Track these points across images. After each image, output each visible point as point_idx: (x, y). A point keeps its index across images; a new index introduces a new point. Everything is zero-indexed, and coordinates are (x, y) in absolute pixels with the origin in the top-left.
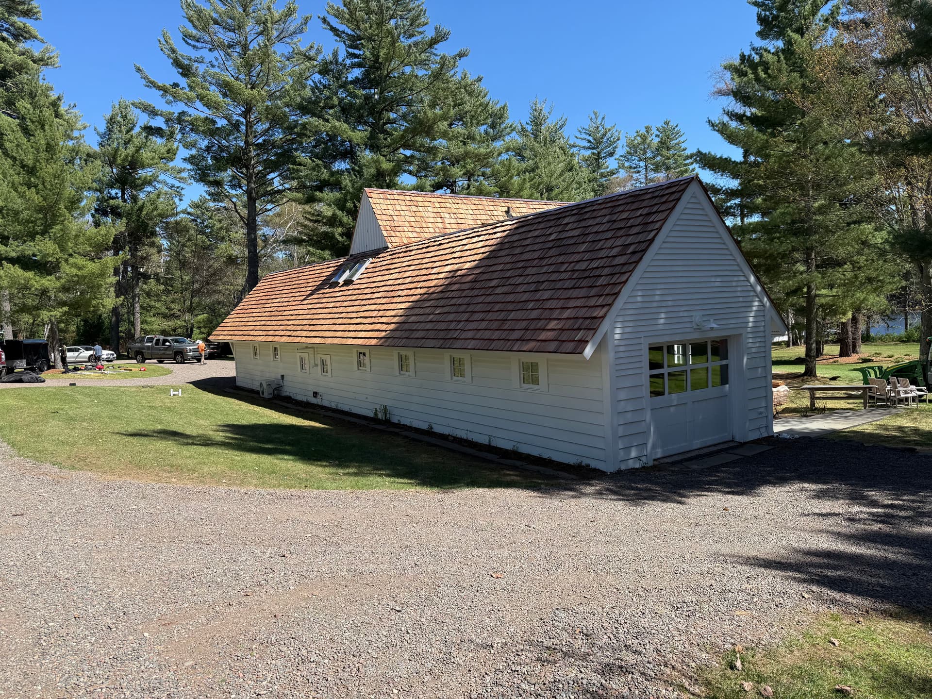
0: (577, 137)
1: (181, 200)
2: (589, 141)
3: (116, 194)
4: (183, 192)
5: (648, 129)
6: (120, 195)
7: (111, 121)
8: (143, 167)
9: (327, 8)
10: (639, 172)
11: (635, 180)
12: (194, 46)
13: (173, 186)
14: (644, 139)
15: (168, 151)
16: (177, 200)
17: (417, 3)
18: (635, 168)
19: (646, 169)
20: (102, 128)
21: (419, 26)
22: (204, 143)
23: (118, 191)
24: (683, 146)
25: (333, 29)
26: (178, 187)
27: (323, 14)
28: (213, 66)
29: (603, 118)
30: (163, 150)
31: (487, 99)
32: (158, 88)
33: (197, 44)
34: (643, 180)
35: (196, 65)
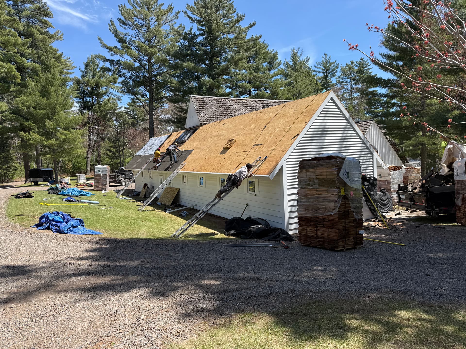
0: (316, 67)
1: (120, 102)
2: (322, 69)
3: (90, 99)
4: (121, 98)
5: (352, 63)
6: (91, 100)
7: (87, 65)
8: (101, 86)
9: (187, 6)
10: (347, 85)
11: (345, 89)
12: (125, 28)
13: (116, 96)
14: (350, 68)
15: (114, 79)
16: (118, 102)
17: (230, 2)
18: (345, 83)
19: (351, 83)
20: (83, 69)
21: (231, 14)
22: (128, 75)
23: (90, 98)
24: (370, 71)
25: (190, 17)
26: (119, 96)
27: (185, 9)
28: (133, 37)
29: (329, 57)
30: (111, 78)
31: (267, 49)
32: (108, 48)
33: (126, 26)
34: (350, 89)
35: (126, 37)
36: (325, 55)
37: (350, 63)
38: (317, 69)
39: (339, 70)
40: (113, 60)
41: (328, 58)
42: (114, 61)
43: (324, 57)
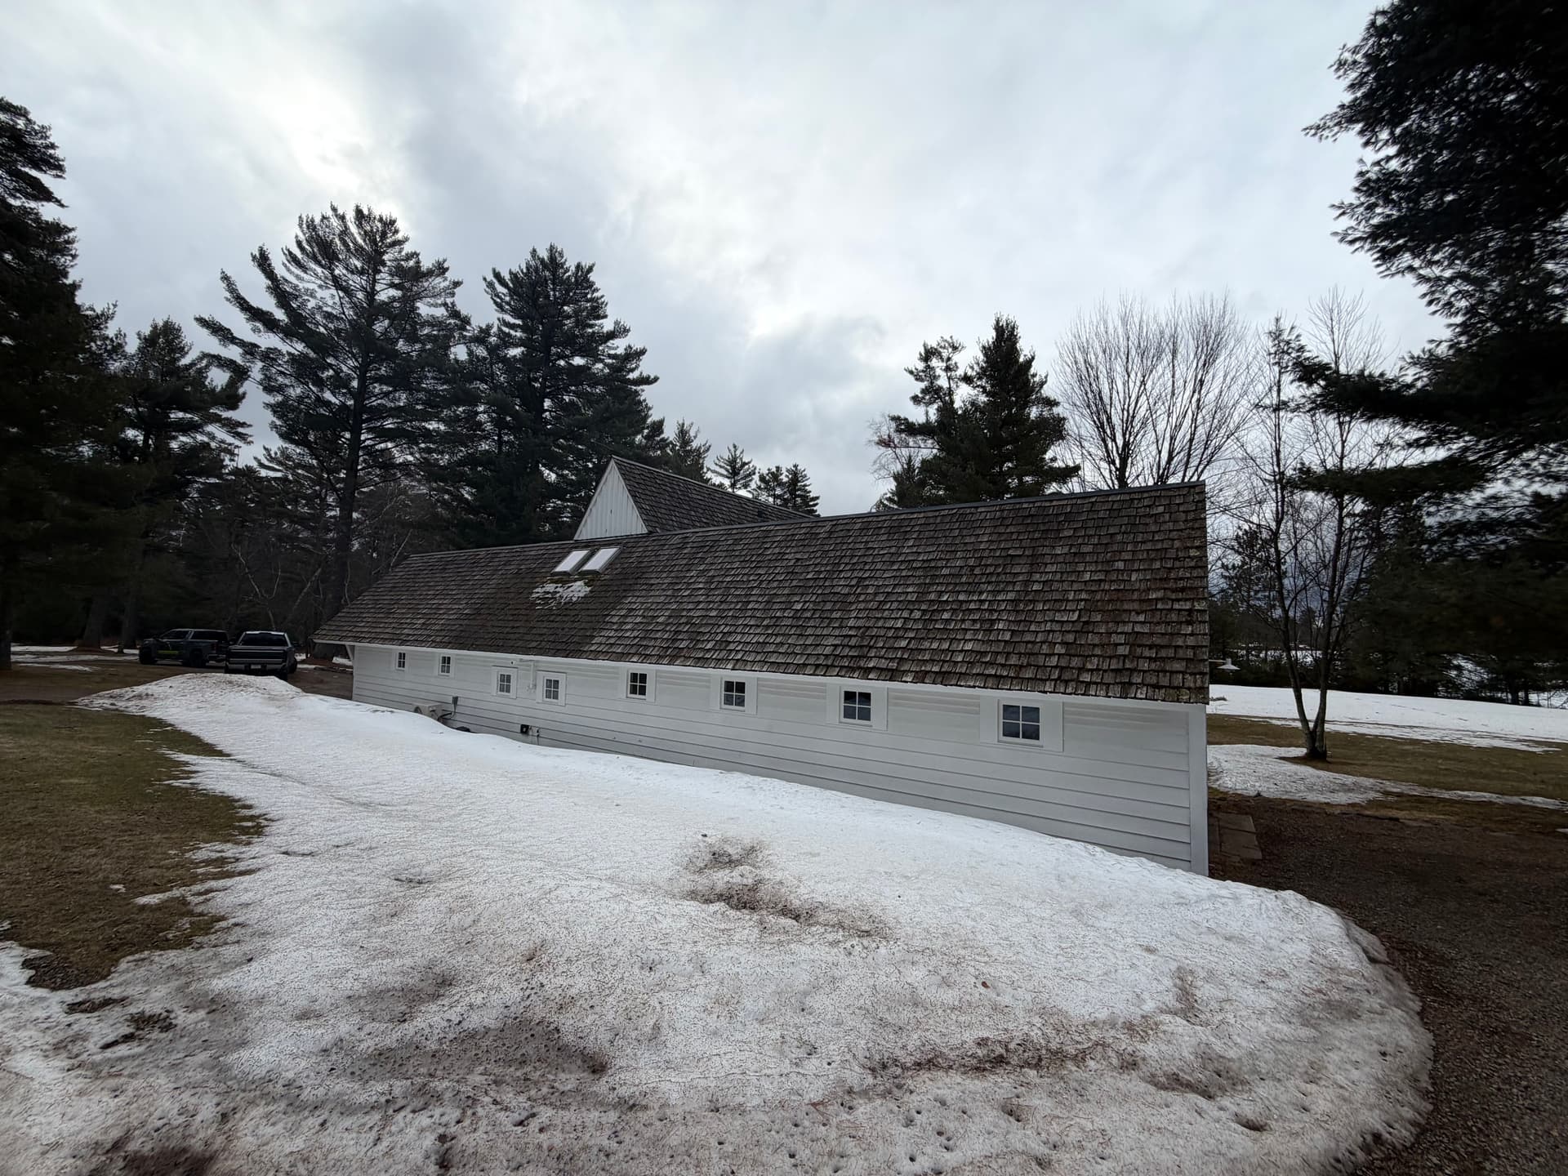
2: (728, 471)
3: (136, 436)
5: (779, 468)
14: (775, 477)
15: (229, 397)
22: (294, 391)
28: (326, 304)
29: (741, 453)
35: (304, 297)
36: (735, 447)
37: (774, 470)
38: (718, 469)
39: (756, 477)
40: (255, 346)
41: (738, 453)
42: (259, 347)
43: (732, 450)
